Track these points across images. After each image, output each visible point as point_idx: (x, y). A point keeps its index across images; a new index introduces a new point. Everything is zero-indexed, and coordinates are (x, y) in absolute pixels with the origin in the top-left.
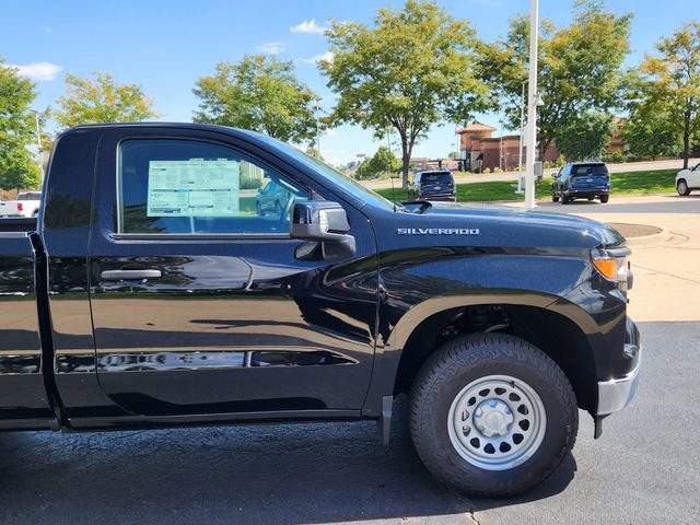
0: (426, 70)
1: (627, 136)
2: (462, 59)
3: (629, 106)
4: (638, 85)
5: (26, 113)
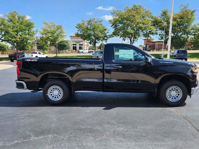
0: (138, 23)
1: (193, 43)
2: (148, 20)
3: (194, 35)
4: (197, 29)
5: (32, 31)
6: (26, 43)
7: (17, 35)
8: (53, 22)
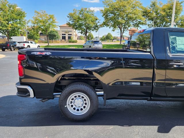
0: (129, 14)
2: (139, 11)
5: (23, 20)
6: (17, 32)
7: (8, 24)
8: (45, 12)
